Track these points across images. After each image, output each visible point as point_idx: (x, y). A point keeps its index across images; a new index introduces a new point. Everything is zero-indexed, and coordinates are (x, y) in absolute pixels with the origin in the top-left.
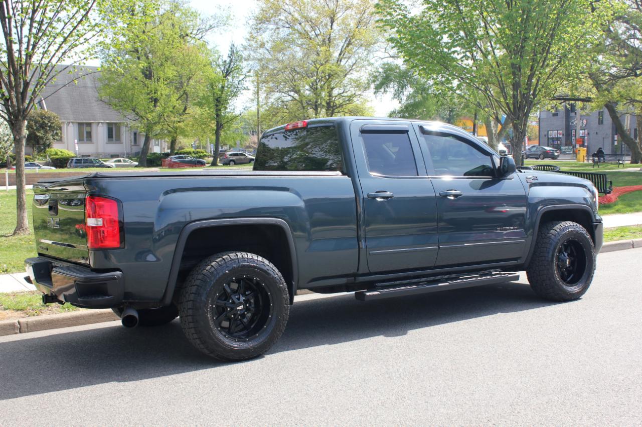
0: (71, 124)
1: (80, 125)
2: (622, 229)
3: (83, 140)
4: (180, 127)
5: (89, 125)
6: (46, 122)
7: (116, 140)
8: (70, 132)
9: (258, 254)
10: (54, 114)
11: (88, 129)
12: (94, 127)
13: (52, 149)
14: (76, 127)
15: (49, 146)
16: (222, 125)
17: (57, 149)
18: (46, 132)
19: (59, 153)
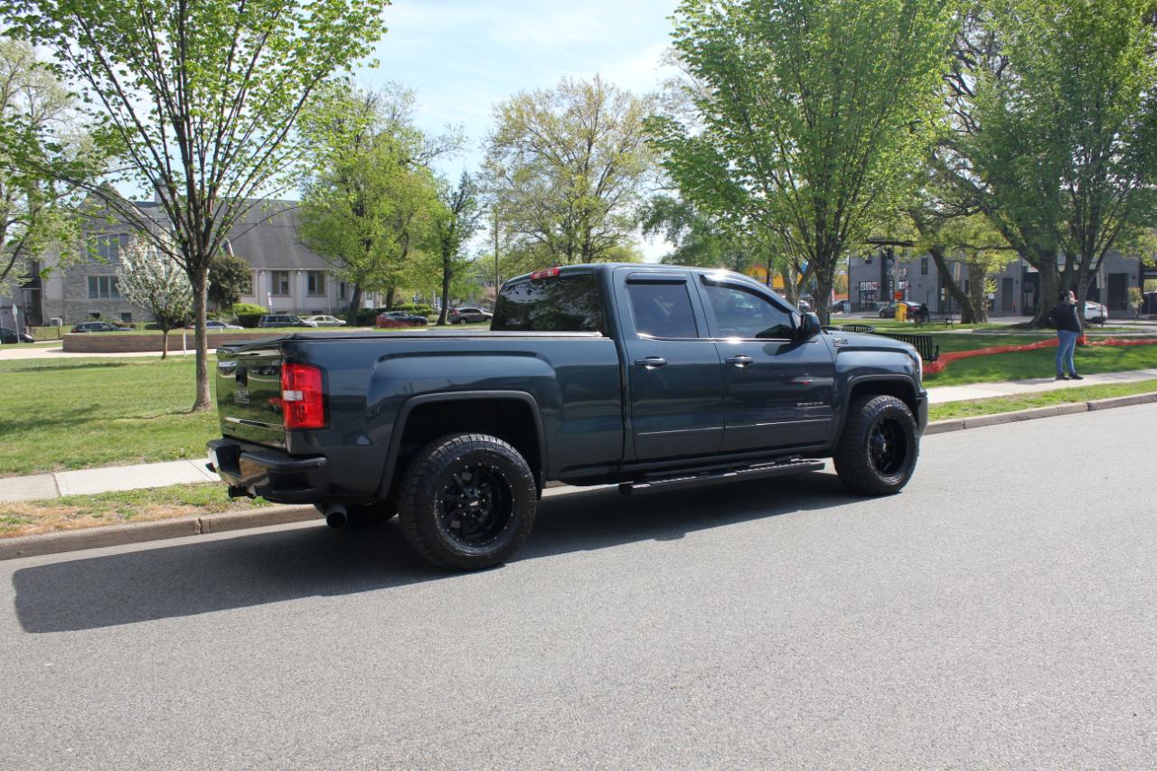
0: (263, 273)
1: (275, 273)
2: (951, 405)
3: (278, 293)
4: (398, 276)
5: (286, 273)
6: (233, 270)
7: (319, 293)
8: (262, 282)
9: (497, 436)
10: (244, 261)
11: (284, 279)
12: (291, 276)
13: (240, 305)
14: (270, 275)
15: (236, 300)
16: (450, 273)
17: (247, 304)
18: (233, 283)
19: (248, 309)
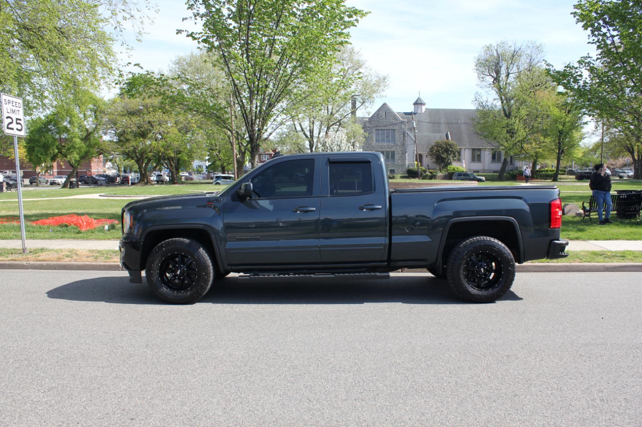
0: (467, 150)
1: (473, 150)
3: (475, 160)
4: (539, 152)
5: (479, 150)
6: (449, 148)
7: (498, 161)
8: (466, 155)
10: (455, 143)
11: (479, 153)
12: (482, 152)
13: (452, 166)
14: (470, 151)
15: (450, 164)
16: (563, 151)
17: (455, 166)
18: (448, 154)
19: (456, 169)
